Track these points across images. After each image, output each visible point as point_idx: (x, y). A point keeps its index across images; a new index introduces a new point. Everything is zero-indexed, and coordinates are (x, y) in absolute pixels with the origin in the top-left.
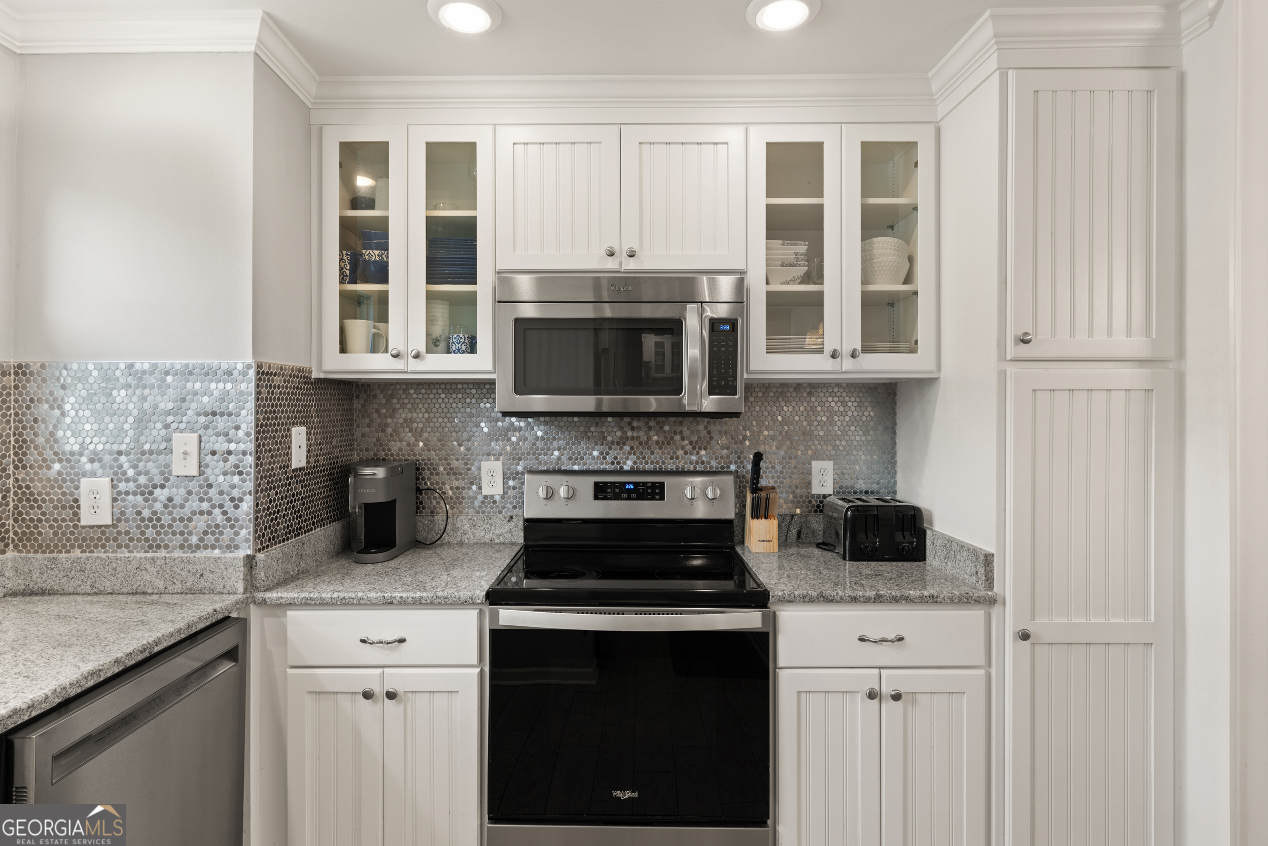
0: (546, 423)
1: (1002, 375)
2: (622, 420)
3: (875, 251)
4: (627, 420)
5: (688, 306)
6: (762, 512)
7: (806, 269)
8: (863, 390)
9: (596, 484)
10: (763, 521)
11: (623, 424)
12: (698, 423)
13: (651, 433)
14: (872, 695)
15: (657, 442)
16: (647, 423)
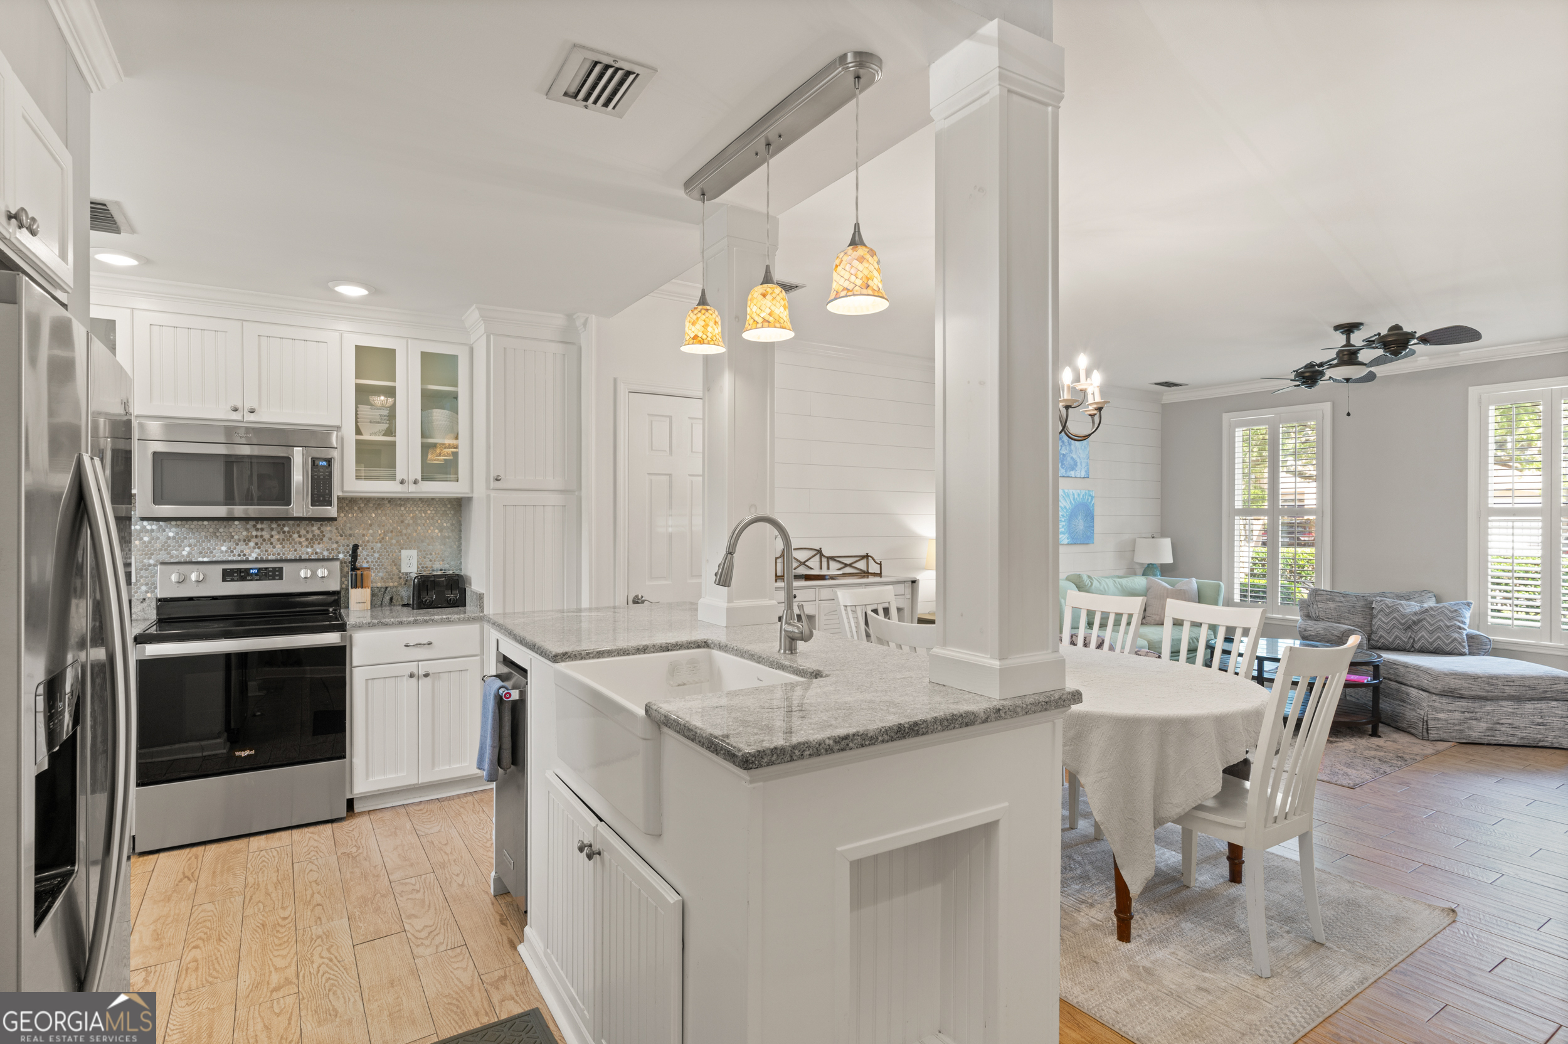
0: (177, 526)
1: (488, 497)
2: (248, 523)
3: (434, 418)
4: (252, 523)
5: (295, 448)
6: (359, 584)
7: (387, 425)
8: (439, 503)
9: (224, 571)
10: (359, 590)
11: (248, 526)
12: (313, 525)
13: (274, 533)
14: (411, 676)
15: (278, 540)
16: (270, 526)
